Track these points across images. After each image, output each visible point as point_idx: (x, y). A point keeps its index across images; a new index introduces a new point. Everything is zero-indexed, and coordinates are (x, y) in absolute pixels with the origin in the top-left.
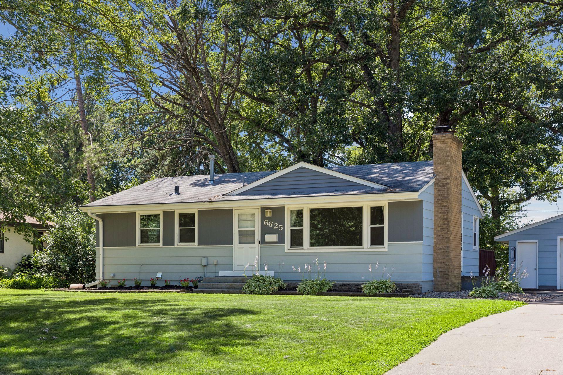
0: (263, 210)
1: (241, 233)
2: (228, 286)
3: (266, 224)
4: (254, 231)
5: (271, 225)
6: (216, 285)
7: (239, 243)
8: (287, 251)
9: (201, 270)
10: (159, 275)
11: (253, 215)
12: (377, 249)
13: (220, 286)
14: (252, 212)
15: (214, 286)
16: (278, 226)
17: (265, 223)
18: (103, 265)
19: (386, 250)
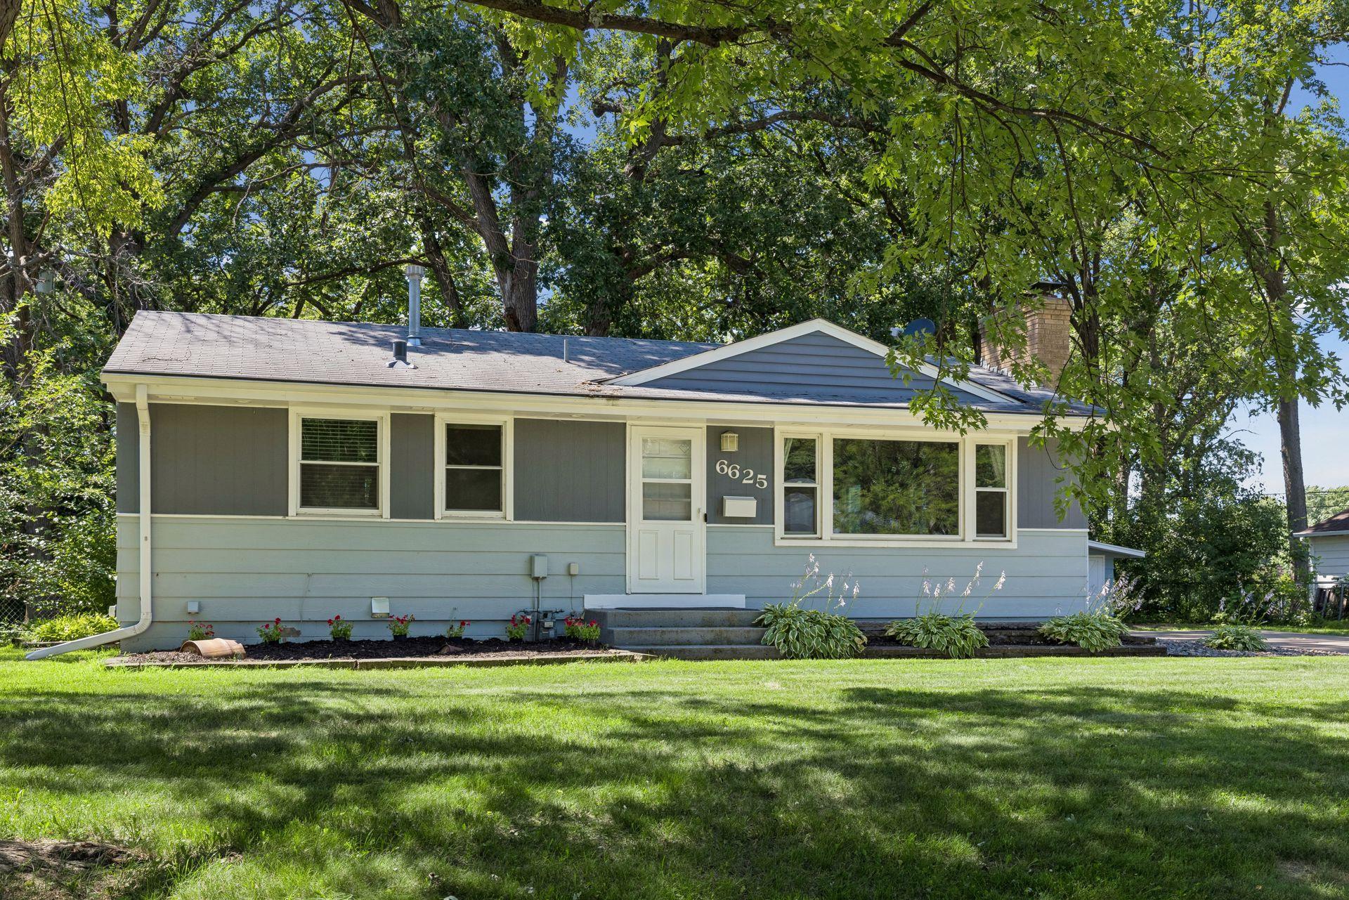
0: (716, 434)
1: (650, 492)
2: (709, 637)
3: (722, 470)
4: (690, 485)
5: (734, 474)
6: (673, 633)
7: (645, 518)
8: (778, 543)
9: (527, 588)
10: (379, 608)
11: (688, 443)
12: (991, 543)
13: (685, 637)
14: (683, 435)
15: (666, 637)
16: (755, 477)
17: (718, 468)
18: (154, 574)
19: (1014, 545)
